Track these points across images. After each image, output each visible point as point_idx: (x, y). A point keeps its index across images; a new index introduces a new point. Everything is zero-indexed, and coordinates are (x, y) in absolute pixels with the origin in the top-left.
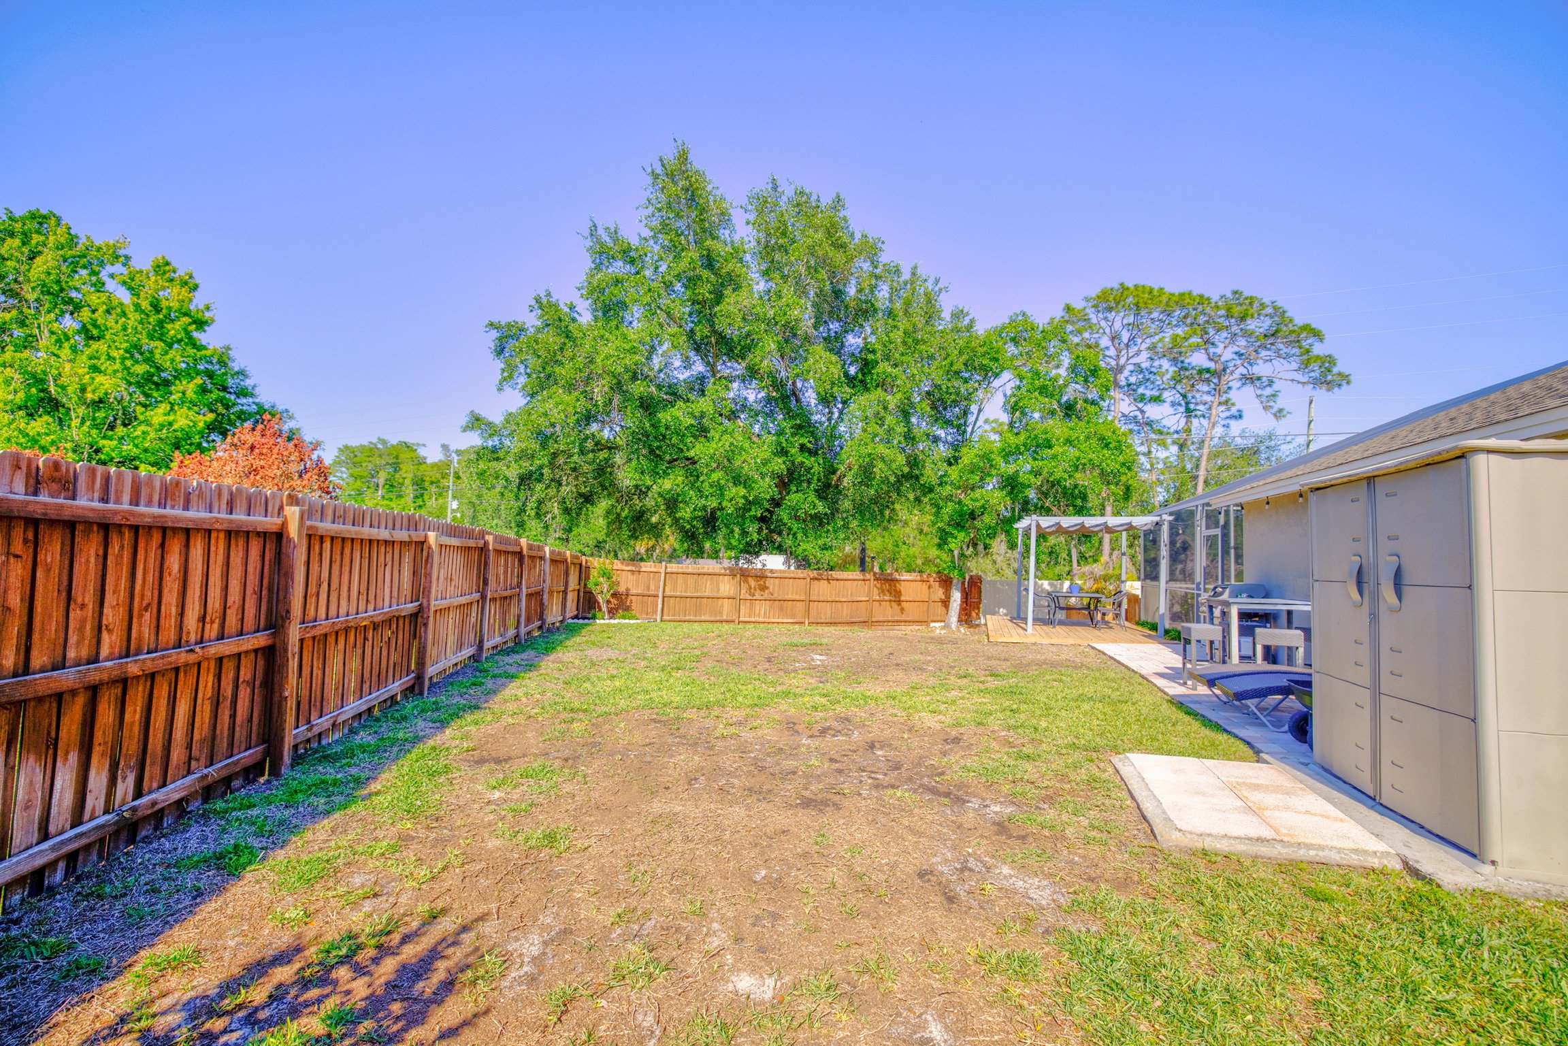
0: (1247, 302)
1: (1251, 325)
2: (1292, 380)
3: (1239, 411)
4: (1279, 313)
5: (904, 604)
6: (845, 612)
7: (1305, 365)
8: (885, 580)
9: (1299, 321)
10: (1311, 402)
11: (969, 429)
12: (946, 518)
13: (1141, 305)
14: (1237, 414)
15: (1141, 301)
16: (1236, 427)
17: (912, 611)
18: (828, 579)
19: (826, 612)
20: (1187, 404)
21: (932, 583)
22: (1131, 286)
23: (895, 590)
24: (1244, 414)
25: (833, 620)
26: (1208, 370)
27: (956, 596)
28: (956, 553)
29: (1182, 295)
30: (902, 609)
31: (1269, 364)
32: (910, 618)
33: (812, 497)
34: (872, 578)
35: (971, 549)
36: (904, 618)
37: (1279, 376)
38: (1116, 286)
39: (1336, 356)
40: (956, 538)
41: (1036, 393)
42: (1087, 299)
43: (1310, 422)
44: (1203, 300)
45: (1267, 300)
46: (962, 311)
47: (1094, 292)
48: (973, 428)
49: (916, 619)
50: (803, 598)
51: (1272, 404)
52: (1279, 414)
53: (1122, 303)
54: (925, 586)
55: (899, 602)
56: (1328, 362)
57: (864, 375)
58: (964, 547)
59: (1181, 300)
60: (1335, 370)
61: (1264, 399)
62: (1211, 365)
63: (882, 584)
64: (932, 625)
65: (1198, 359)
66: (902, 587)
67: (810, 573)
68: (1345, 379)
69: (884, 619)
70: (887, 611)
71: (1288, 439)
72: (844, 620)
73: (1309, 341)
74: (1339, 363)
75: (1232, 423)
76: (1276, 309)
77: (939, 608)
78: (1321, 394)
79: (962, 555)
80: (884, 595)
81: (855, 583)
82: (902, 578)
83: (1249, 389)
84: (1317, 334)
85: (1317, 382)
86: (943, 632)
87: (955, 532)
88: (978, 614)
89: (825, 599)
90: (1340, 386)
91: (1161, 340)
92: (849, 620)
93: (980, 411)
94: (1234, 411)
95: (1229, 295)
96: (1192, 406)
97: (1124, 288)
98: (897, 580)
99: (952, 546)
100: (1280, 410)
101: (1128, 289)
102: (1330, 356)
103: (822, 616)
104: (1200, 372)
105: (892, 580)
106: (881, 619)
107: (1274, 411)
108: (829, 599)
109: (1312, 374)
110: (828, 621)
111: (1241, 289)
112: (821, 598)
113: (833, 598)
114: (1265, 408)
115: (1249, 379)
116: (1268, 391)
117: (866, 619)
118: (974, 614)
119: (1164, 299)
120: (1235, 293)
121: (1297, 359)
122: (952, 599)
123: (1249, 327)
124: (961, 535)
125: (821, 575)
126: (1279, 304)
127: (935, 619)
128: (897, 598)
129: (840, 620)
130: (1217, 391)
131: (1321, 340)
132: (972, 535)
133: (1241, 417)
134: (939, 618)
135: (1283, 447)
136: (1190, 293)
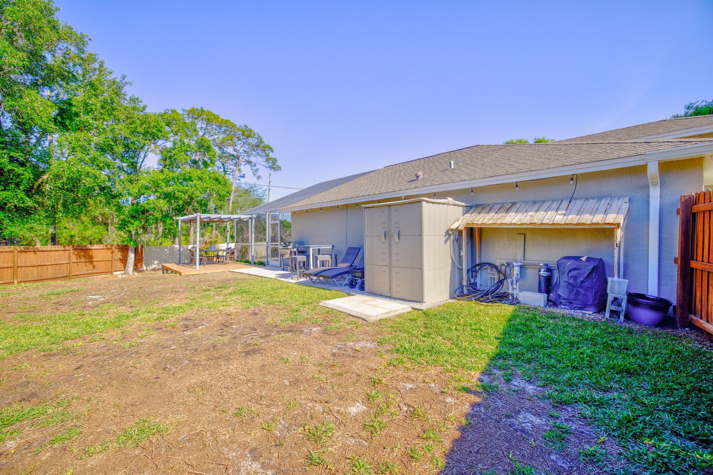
0: (249, 130)
1: (250, 140)
2: (263, 165)
3: (244, 174)
4: (259, 138)
5: (95, 263)
6: (50, 271)
7: (268, 160)
8: (81, 249)
9: (266, 143)
10: (270, 175)
11: (139, 165)
12: (126, 212)
13: (210, 120)
14: (242, 175)
15: (211, 118)
16: (243, 180)
17: (101, 266)
18: (34, 251)
19: (35, 273)
20: (224, 168)
21: (114, 250)
22: (205, 110)
23: (89, 256)
24: (245, 176)
25: (39, 278)
26: (233, 156)
27: (131, 256)
28: (133, 232)
29: (227, 121)
30: (94, 267)
31: (255, 157)
32: (100, 271)
33: (21, 195)
34: (72, 249)
35: (142, 230)
36: (95, 271)
37: (259, 163)
38: (199, 108)
39: (277, 159)
40: (133, 224)
41: (183, 153)
42: (183, 110)
43: (270, 182)
44: (234, 126)
45: (256, 132)
46: (137, 99)
47: (188, 108)
48: (141, 165)
49: (103, 271)
50: (10, 265)
51: (256, 173)
52: (259, 178)
53: (201, 117)
54: (109, 252)
55: (92, 262)
56: (275, 161)
57: (63, 118)
58: (138, 229)
59: (227, 123)
60: (277, 164)
61: (254, 171)
62: (235, 153)
63: (78, 252)
64: (115, 273)
65: (230, 150)
66: (94, 253)
67: (18, 247)
68: (279, 168)
69: (82, 273)
70: (85, 268)
71: (261, 187)
72: (50, 277)
73: (269, 152)
74: (278, 161)
75: (241, 179)
76: (258, 136)
77: (119, 265)
78: (272, 172)
79: (137, 233)
80: (81, 259)
81: (57, 253)
82: (93, 248)
83: (248, 166)
84: (271, 149)
85: (272, 168)
86: (124, 276)
87: (132, 221)
88: (141, 265)
89: (32, 264)
90: (278, 170)
91: (218, 138)
92: (53, 276)
93: (145, 156)
94: (242, 174)
95: (243, 126)
96: (226, 169)
97: (202, 111)
98: (90, 249)
99: (131, 229)
100: (259, 176)
101: (204, 111)
102: (275, 159)
103: (30, 276)
104: (230, 155)
105: (86, 249)
106: (79, 273)
107: (257, 176)
108: (36, 264)
109: (270, 164)
110: (36, 279)
111: (247, 125)
112: (29, 264)
113: (39, 264)
114: (254, 174)
115: (249, 162)
116: (254, 168)
117: (68, 275)
118: (139, 265)
119: (220, 120)
120: (245, 126)
121: (265, 158)
122: (129, 258)
123: (249, 141)
124: (136, 223)
125: (28, 248)
126: (260, 135)
127: (116, 269)
128: (90, 260)
129: (46, 277)
130: (236, 165)
131: (273, 152)
132: (143, 223)
133: (244, 177)
134: (119, 269)
135: (259, 190)
136: (230, 121)
